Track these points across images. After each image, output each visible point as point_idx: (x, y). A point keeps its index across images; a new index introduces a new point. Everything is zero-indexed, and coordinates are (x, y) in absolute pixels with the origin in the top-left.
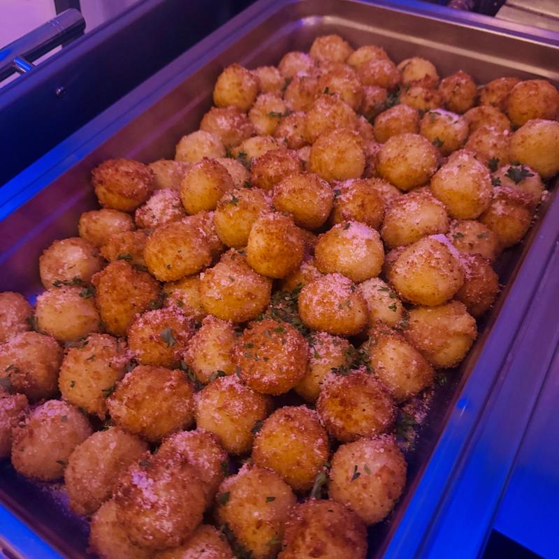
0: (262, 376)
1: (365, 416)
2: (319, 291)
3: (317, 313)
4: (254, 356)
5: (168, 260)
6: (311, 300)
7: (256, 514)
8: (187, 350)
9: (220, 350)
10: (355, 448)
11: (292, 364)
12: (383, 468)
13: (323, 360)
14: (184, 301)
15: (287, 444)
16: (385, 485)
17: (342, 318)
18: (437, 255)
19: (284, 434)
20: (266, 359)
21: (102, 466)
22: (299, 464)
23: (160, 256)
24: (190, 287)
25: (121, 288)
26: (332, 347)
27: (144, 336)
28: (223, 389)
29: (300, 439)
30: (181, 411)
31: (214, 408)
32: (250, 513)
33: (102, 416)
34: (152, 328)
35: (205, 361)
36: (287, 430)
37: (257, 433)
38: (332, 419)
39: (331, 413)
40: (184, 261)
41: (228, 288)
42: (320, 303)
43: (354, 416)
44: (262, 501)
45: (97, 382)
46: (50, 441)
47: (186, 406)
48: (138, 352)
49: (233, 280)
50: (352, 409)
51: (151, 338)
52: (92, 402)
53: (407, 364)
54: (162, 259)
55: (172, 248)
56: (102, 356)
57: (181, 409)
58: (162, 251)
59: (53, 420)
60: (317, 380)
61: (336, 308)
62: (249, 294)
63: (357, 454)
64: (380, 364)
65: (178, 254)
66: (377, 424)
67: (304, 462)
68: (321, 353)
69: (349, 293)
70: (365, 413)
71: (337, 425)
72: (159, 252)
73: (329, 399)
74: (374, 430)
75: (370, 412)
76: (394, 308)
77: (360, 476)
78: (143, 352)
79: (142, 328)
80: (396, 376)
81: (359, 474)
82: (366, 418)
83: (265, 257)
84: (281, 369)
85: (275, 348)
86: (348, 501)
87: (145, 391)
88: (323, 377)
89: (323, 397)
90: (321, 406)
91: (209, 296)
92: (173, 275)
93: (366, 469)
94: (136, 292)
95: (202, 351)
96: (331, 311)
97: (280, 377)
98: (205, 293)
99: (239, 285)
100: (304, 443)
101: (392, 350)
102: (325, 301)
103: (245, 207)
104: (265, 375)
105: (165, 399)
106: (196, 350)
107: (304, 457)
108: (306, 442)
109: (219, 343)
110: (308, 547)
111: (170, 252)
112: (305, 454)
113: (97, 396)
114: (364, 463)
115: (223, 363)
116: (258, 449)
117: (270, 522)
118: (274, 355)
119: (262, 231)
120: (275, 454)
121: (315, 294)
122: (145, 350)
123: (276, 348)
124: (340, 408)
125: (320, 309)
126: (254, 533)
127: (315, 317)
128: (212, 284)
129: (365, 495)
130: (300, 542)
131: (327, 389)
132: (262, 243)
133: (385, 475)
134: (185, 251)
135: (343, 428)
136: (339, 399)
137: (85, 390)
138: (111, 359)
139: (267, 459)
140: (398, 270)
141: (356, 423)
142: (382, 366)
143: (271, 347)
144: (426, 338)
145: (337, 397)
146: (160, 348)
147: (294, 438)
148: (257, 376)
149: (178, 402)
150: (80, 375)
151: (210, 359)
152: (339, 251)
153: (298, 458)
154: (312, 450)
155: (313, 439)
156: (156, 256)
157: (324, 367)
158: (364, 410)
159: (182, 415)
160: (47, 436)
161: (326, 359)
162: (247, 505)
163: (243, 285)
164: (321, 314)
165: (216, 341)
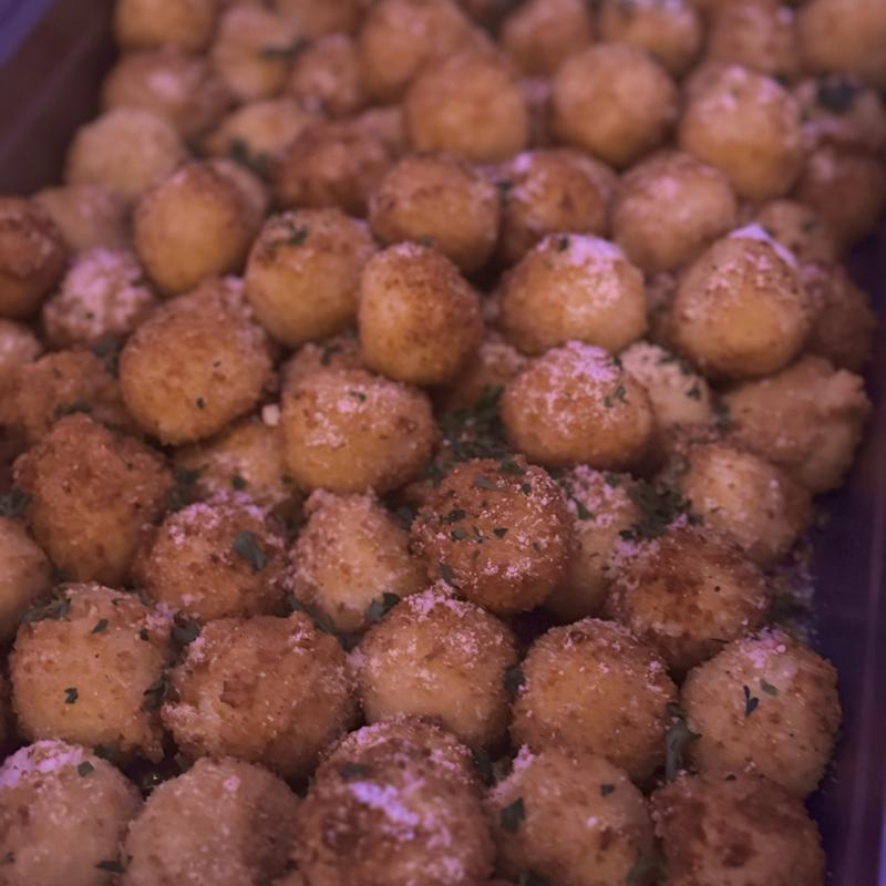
0: (503, 568)
1: (722, 600)
2: (553, 382)
3: (562, 427)
4: (472, 533)
5: (194, 388)
6: (541, 403)
7: (592, 822)
8: (294, 572)
9: (377, 549)
10: (727, 662)
11: (554, 531)
12: (798, 677)
13: (599, 519)
14: (246, 476)
15: (593, 688)
16: (813, 705)
17: (616, 425)
18: (763, 264)
19: (582, 669)
20: (501, 532)
21: (226, 831)
22: (626, 721)
23: (175, 382)
24: (248, 443)
25: (105, 471)
26: (607, 489)
27: (193, 560)
28: (420, 619)
29: (617, 671)
30: (335, 691)
31: (413, 663)
32: (581, 824)
33: (155, 751)
34: (208, 540)
35: (348, 581)
36: (587, 659)
37: (521, 688)
38: (657, 626)
39: (653, 614)
40: (231, 384)
41: (358, 416)
42: (562, 404)
43: (701, 605)
44: (594, 796)
45: (129, 676)
46: (75, 820)
47: (342, 681)
48: (188, 598)
49: (362, 398)
50: (696, 593)
51: (215, 559)
52: (128, 722)
53: (762, 490)
54: (180, 389)
55: (199, 359)
56: (119, 619)
57: (335, 687)
58: (177, 370)
59: (62, 777)
60: (596, 564)
61: (601, 406)
62: (402, 422)
63: (736, 670)
64: (709, 504)
65: (216, 369)
66: (749, 610)
67: (636, 714)
68: (591, 507)
69: (615, 372)
70: (721, 593)
71: (670, 633)
72: (171, 373)
73: (637, 589)
74: (745, 623)
75: (729, 590)
76: (694, 393)
77: (760, 704)
78: (201, 596)
79: (185, 546)
80: (748, 520)
81: (756, 700)
82: (727, 604)
83: (417, 337)
84: (536, 546)
85: (513, 505)
86: (749, 760)
87: (255, 662)
88: (606, 556)
89: (623, 590)
90: (623, 610)
91: (316, 443)
92: (211, 421)
93: (767, 687)
94: (134, 475)
95: (335, 562)
96: (590, 414)
97: (539, 561)
98: (301, 441)
99: (379, 405)
100: (626, 676)
101: (726, 471)
102: (575, 397)
103: (325, 247)
104: (508, 565)
105: (304, 670)
106: (319, 564)
107: (634, 703)
108: (630, 672)
109: (371, 535)
110: (718, 850)
111: (194, 368)
112: (635, 697)
113: (136, 708)
114: (757, 679)
115: (391, 576)
116: (533, 717)
117: (624, 830)
118: (514, 522)
119: (397, 282)
120: (573, 715)
121: (549, 389)
122: (203, 590)
123: (513, 507)
124: (668, 599)
125: (566, 416)
126: (600, 859)
127: (559, 436)
128: (319, 416)
129: (781, 736)
130: (697, 847)
131: (626, 572)
132: (403, 308)
133: (807, 687)
134: (228, 362)
135: (686, 635)
136: (661, 581)
137: (105, 701)
138: (140, 622)
139: (558, 731)
140: (690, 313)
141: (709, 617)
142: (714, 506)
143: (504, 508)
144: (778, 435)
145: (655, 578)
146: (239, 578)
147: (606, 670)
148: (491, 570)
149: (325, 673)
150: (87, 670)
151: (360, 575)
152: (564, 296)
153: (623, 709)
154: (644, 688)
155: (639, 666)
156: (164, 385)
157: (604, 532)
158: (718, 589)
159: (340, 701)
160: (65, 810)
161: (605, 516)
162: (569, 812)
163: (384, 404)
164: (571, 427)
165: (362, 533)
